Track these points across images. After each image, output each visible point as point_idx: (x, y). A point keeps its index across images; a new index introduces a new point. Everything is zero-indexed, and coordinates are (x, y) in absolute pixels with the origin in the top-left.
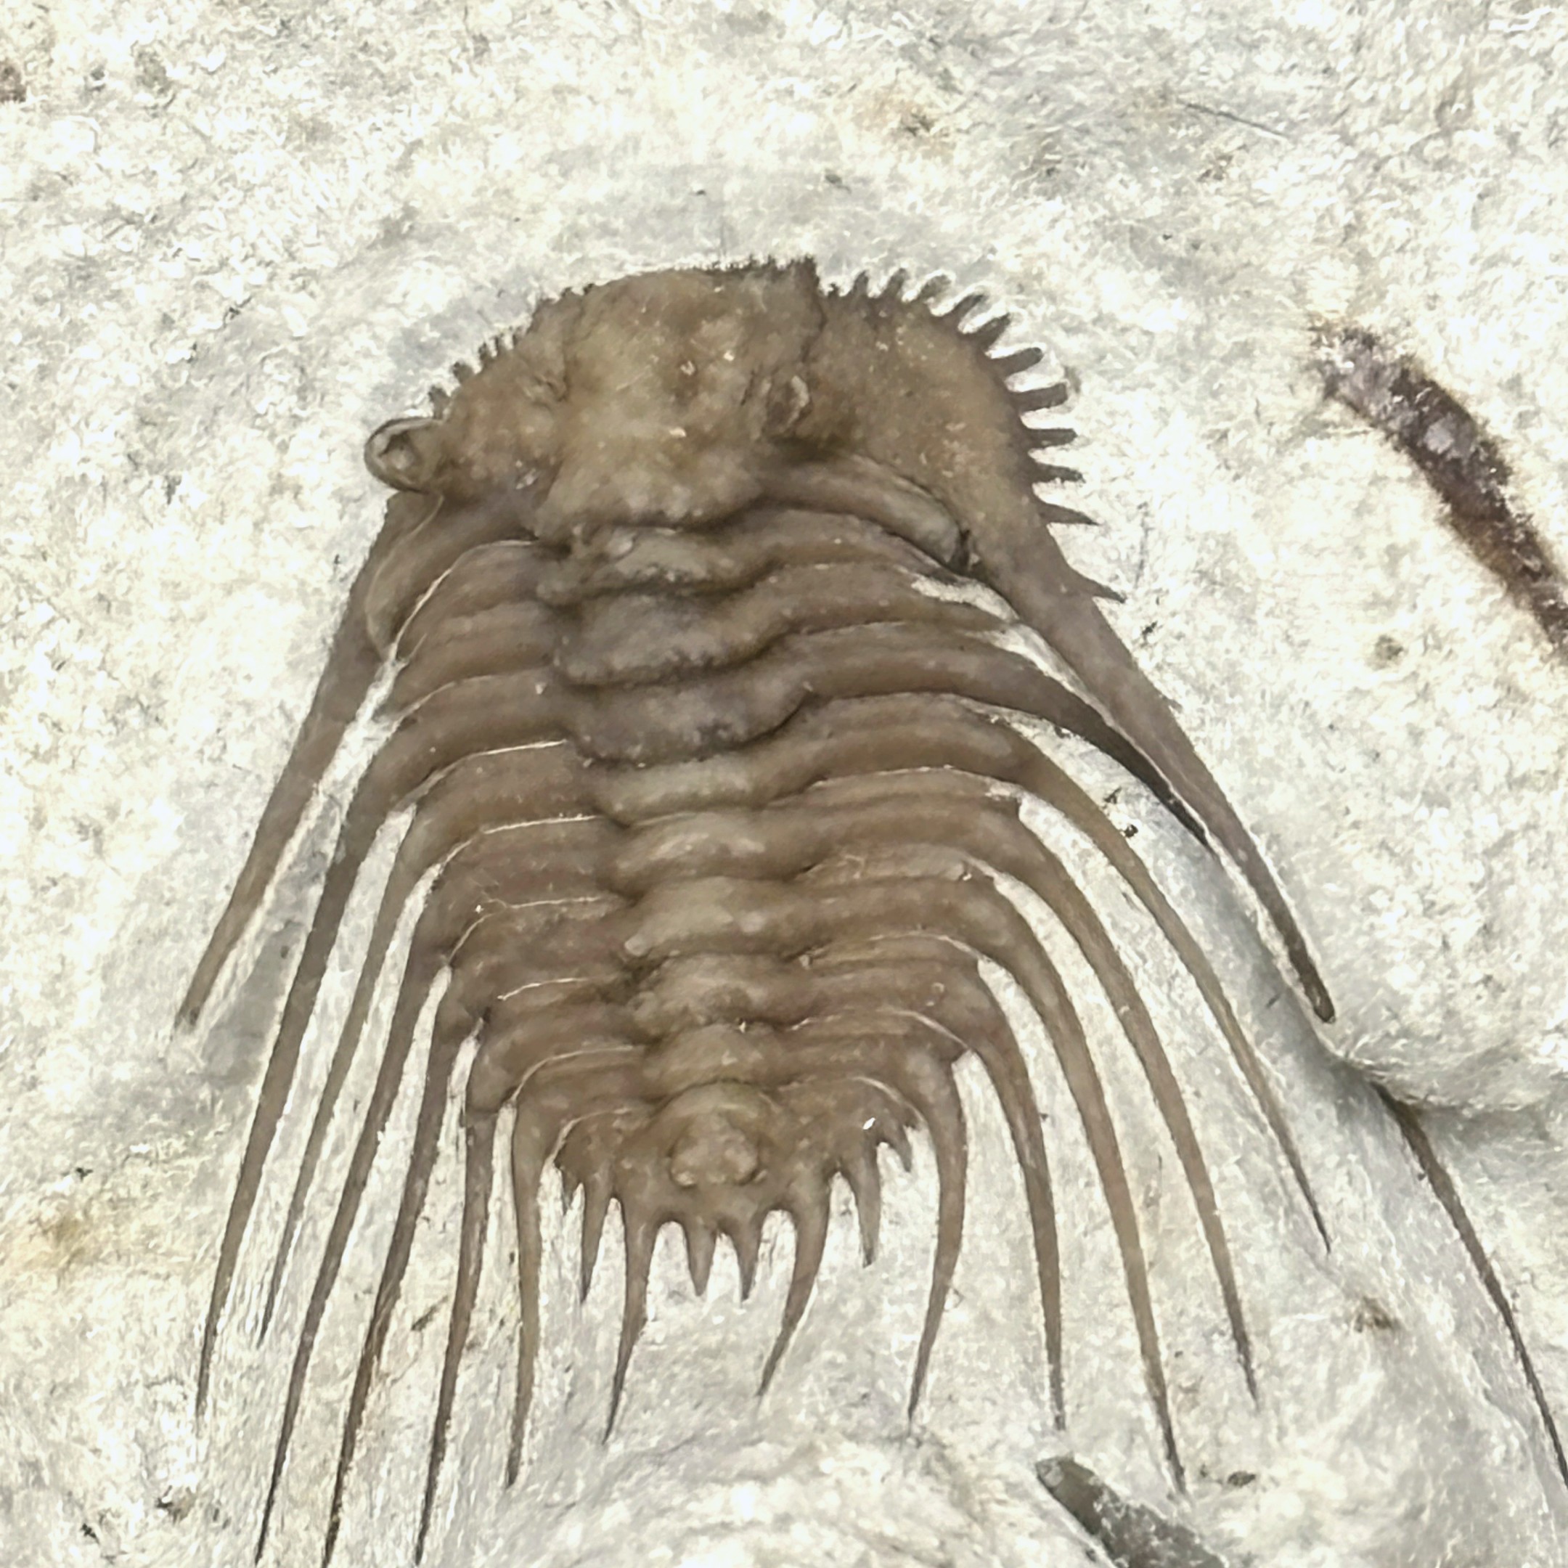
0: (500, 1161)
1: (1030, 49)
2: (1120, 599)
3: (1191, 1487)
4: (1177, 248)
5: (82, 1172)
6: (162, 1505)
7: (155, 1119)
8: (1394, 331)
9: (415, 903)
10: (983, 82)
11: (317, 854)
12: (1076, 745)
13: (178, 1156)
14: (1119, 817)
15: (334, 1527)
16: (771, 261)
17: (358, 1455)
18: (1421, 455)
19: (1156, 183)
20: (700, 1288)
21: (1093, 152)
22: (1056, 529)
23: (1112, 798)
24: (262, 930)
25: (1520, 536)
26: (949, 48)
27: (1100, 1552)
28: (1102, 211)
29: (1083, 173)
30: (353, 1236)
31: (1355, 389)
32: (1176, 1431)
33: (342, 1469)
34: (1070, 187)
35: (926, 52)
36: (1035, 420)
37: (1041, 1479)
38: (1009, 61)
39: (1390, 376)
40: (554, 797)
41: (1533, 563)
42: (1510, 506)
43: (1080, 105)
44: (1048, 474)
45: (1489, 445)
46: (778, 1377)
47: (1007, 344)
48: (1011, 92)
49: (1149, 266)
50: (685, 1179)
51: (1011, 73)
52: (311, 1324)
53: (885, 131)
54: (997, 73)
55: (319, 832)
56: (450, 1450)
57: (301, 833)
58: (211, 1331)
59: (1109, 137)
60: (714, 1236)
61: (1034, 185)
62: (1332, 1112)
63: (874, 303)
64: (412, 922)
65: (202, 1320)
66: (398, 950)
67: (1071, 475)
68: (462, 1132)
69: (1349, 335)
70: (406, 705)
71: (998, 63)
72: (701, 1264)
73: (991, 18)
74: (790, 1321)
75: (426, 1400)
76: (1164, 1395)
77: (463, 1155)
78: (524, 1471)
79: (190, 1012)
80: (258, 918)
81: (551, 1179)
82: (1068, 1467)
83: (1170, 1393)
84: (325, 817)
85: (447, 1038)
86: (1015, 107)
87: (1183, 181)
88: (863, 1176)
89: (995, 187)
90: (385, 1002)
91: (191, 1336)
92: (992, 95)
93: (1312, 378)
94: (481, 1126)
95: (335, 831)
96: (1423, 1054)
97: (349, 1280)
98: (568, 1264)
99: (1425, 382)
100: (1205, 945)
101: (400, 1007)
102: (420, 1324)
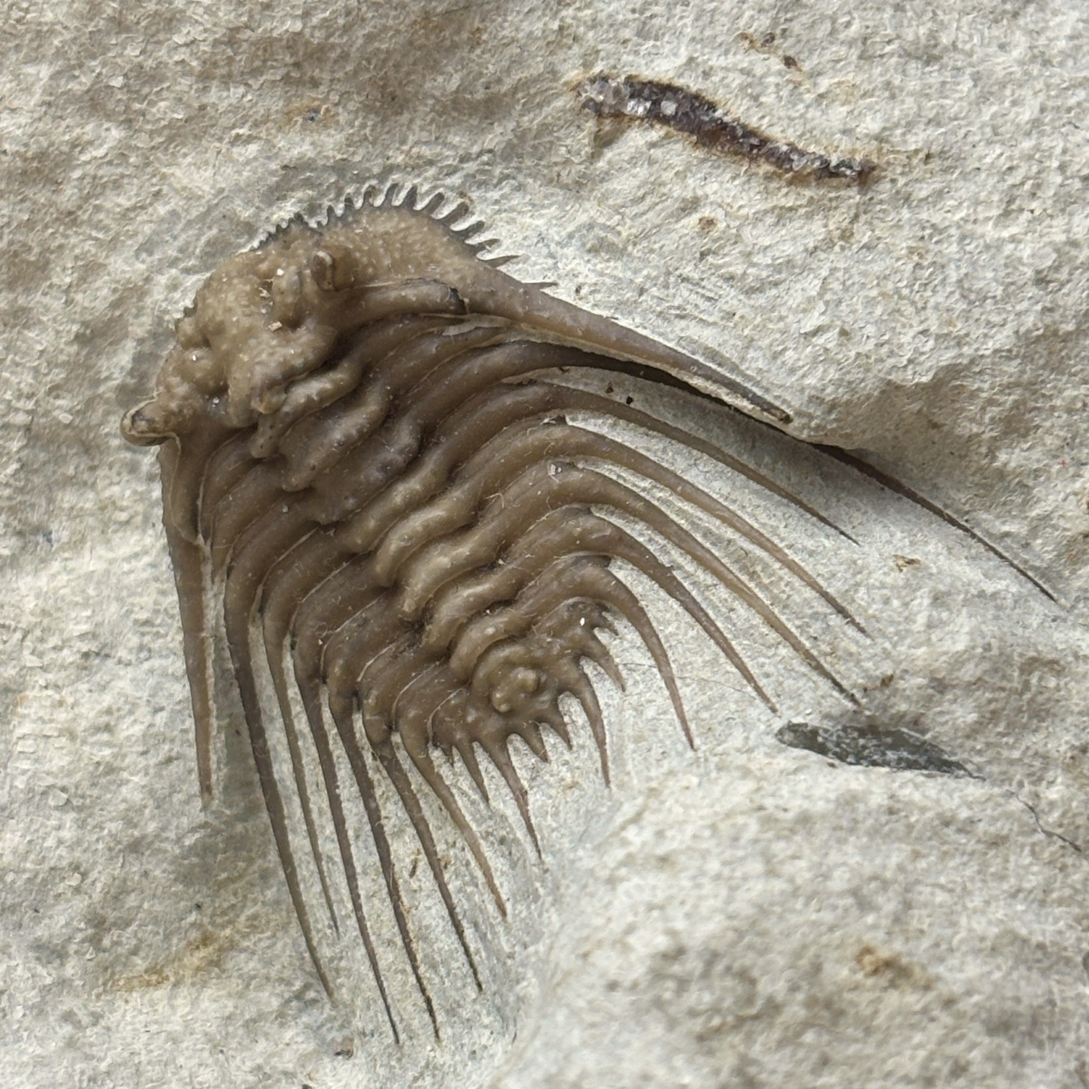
0: (406, 764)
1: (345, 39)
2: (554, 284)
3: (864, 701)
4: (480, 95)
5: (198, 907)
6: (338, 1054)
7: (220, 857)
8: (615, 67)
9: (288, 662)
10: (333, 72)
11: (224, 671)
12: (576, 372)
13: (245, 870)
14: (619, 397)
15: (428, 1001)
16: (278, 227)
17: (419, 957)
18: (665, 120)
19: (450, 69)
20: (545, 759)
21: (408, 74)
22: (503, 268)
23: (610, 390)
24: (219, 727)
25: (740, 132)
26: (306, 64)
27: (836, 762)
28: (431, 102)
29: (410, 89)
30: (353, 850)
31: (611, 107)
32: (838, 678)
33: (415, 969)
34: (407, 101)
35: (295, 74)
36: (460, 226)
37: (782, 741)
38: (339, 51)
39: (626, 91)
40: (325, 562)
41: (755, 141)
42: (726, 119)
43: (388, 52)
44: (481, 247)
45: (696, 96)
46: (612, 773)
47: (422, 200)
48: (349, 68)
49: (470, 115)
50: (503, 708)
51: (344, 57)
52: (357, 908)
53: (298, 127)
54: (335, 62)
55: (219, 660)
56: (465, 924)
57: (210, 663)
58: (312, 950)
59: (411, 59)
60: (537, 728)
61: (389, 112)
62: (819, 480)
63: (343, 218)
64: (292, 674)
65: (304, 946)
66: (293, 692)
67: (493, 242)
68: (378, 762)
69: (593, 81)
70: (223, 561)
71: (333, 55)
72: (538, 745)
73: (317, 34)
74: (601, 743)
75: (439, 907)
76: (818, 664)
77: (385, 773)
78: (508, 907)
79: (206, 788)
80: (214, 722)
81: (436, 755)
82: (792, 728)
83: (822, 662)
84: (218, 650)
85: (343, 721)
86: (356, 72)
87: (462, 59)
88: (596, 650)
89: (370, 123)
90: (302, 724)
91: (303, 958)
92: (340, 75)
93: (587, 115)
94: (386, 752)
95: (227, 654)
96: (849, 414)
97: (365, 873)
98: (470, 792)
99: (644, 84)
100: (703, 436)
101: (310, 720)
102: (413, 873)
